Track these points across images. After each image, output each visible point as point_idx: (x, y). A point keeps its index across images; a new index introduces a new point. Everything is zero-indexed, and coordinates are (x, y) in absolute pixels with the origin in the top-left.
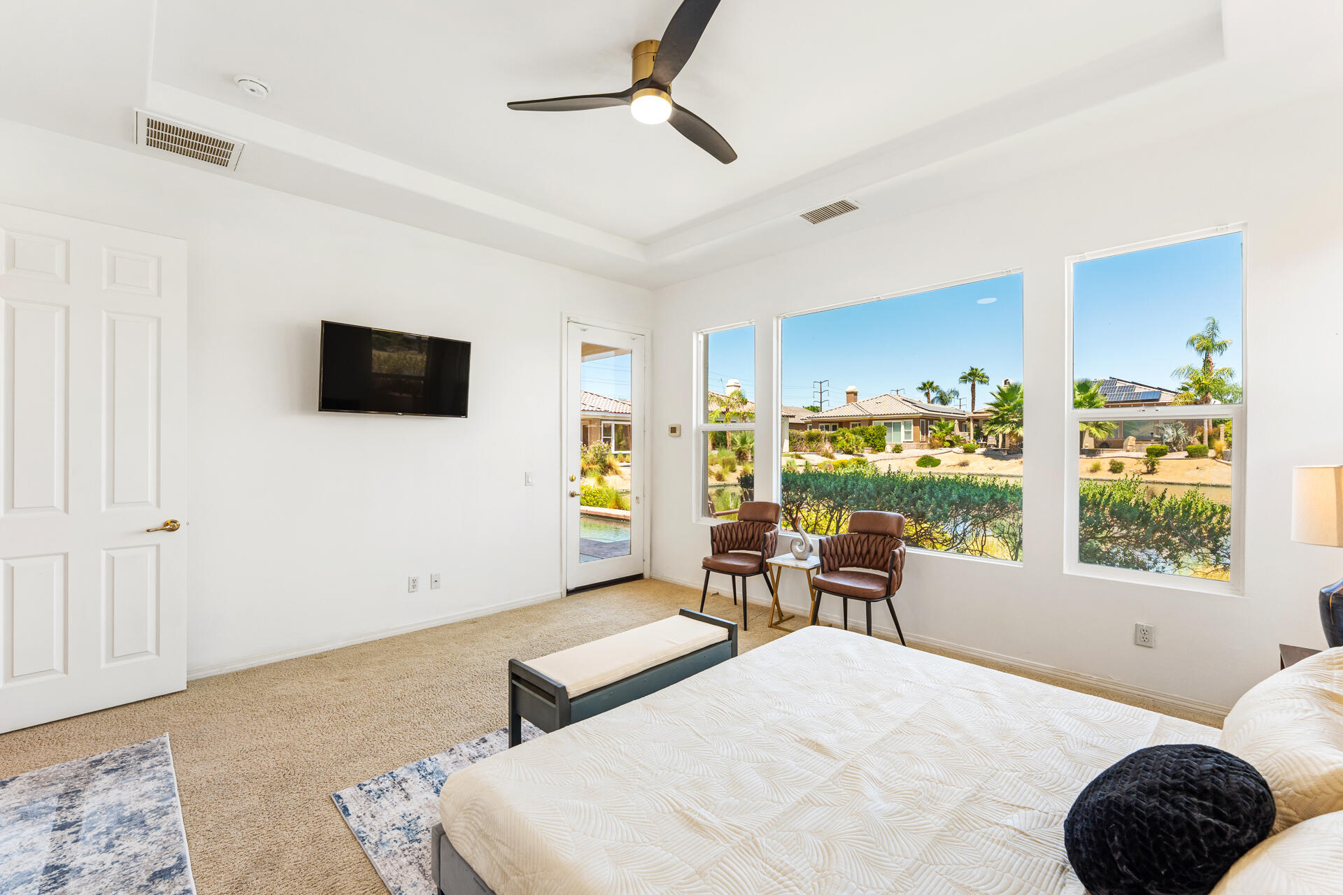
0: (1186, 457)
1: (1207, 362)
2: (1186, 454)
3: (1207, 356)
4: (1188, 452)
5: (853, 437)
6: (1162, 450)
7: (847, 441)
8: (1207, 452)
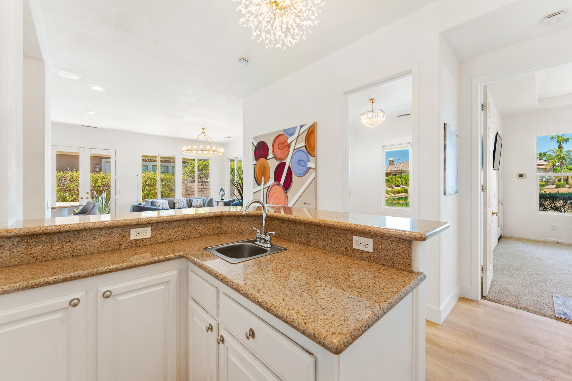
0: (555, 187)
1: (560, 147)
2: (555, 186)
3: (560, 144)
4: (556, 185)
5: (400, 179)
6: (543, 184)
7: (397, 181)
8: (565, 185)
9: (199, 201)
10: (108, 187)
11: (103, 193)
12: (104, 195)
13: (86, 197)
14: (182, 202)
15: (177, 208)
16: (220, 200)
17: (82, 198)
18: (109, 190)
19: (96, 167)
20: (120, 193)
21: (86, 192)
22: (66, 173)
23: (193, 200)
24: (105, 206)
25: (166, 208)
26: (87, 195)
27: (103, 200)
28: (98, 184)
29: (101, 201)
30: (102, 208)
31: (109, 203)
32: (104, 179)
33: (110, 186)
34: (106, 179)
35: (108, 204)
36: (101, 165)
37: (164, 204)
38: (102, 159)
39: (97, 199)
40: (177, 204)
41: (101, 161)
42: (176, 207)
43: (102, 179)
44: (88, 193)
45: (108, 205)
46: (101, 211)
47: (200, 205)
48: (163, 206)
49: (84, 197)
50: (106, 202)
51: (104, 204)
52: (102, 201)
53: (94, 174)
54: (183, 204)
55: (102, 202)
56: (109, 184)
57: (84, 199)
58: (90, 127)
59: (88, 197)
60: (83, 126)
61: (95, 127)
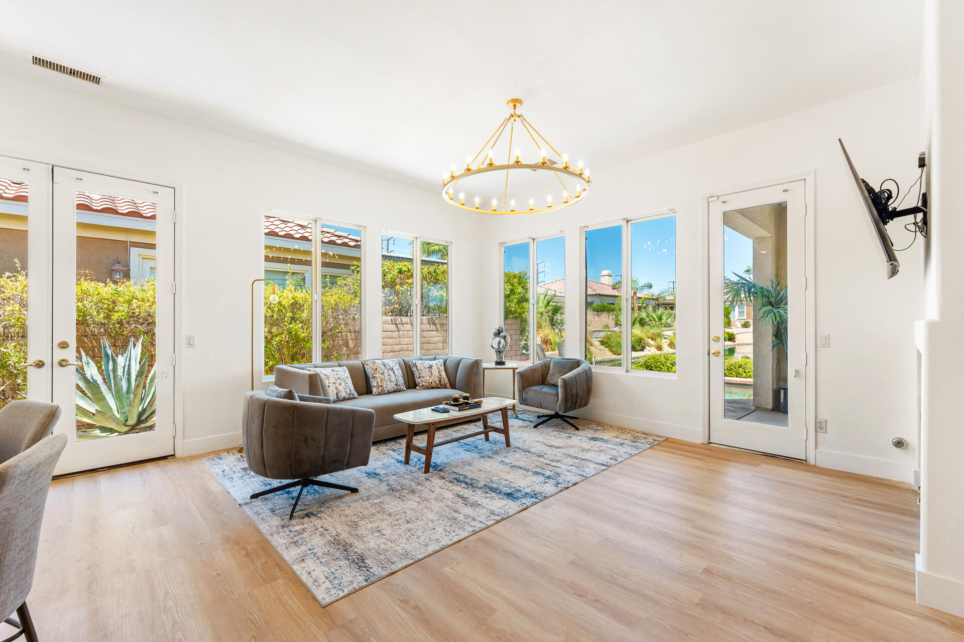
9: (435, 367)
10: (148, 324)
11: (131, 344)
12: (136, 352)
13: (56, 361)
14: (391, 373)
15: (379, 394)
16: (493, 365)
17: (40, 365)
18: (150, 333)
19: (113, 268)
20: (190, 343)
21: (57, 341)
22: (8, 277)
23: (419, 366)
24: (137, 386)
25: (347, 396)
26: (60, 354)
27: (129, 366)
28: (116, 315)
29: (124, 368)
30: (128, 392)
31: (150, 375)
32: (134, 301)
33: (154, 323)
34: (143, 300)
35: (149, 378)
36: (128, 265)
37: (339, 381)
38: (132, 249)
39: (111, 363)
40: (379, 380)
41: (128, 253)
42: (374, 390)
43: (129, 302)
44: (64, 345)
45: (148, 381)
46: (124, 399)
47: (440, 381)
48: (340, 388)
49: (48, 362)
50: (140, 374)
51: (133, 377)
52: (126, 368)
53: (106, 284)
54: (393, 379)
55: (129, 374)
56: (149, 315)
57: (46, 369)
58: (73, 73)
59: (67, 361)
60: (37, 61)
61: (96, 80)
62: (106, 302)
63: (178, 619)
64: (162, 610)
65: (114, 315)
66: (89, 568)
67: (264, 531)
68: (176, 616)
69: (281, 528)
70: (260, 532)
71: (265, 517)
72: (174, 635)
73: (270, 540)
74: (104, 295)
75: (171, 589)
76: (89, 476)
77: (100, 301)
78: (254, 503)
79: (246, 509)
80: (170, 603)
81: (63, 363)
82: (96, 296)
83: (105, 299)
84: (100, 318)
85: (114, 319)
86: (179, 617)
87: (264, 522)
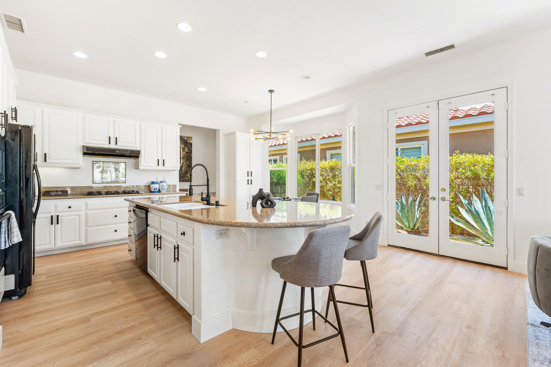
13: (440, 198)
17: (434, 199)
20: (520, 193)
21: (441, 187)
26: (442, 194)
44: (444, 190)
49: (437, 198)
57: (436, 201)
58: (442, 50)
59: (445, 198)
60: (428, 54)
61: (452, 47)
62: (487, 166)
63: (430, 355)
64: (428, 345)
65: (492, 174)
66: (419, 302)
67: (530, 353)
68: (431, 353)
69: (548, 361)
70: (526, 352)
71: (541, 344)
72: (422, 361)
73: (530, 362)
74: (486, 162)
75: (440, 338)
76: (455, 261)
77: (483, 166)
78: (540, 329)
79: (530, 329)
80: (434, 345)
81: (444, 199)
82: (482, 163)
83: (486, 164)
84: (484, 175)
85: (491, 176)
86: (431, 355)
87: (537, 347)
